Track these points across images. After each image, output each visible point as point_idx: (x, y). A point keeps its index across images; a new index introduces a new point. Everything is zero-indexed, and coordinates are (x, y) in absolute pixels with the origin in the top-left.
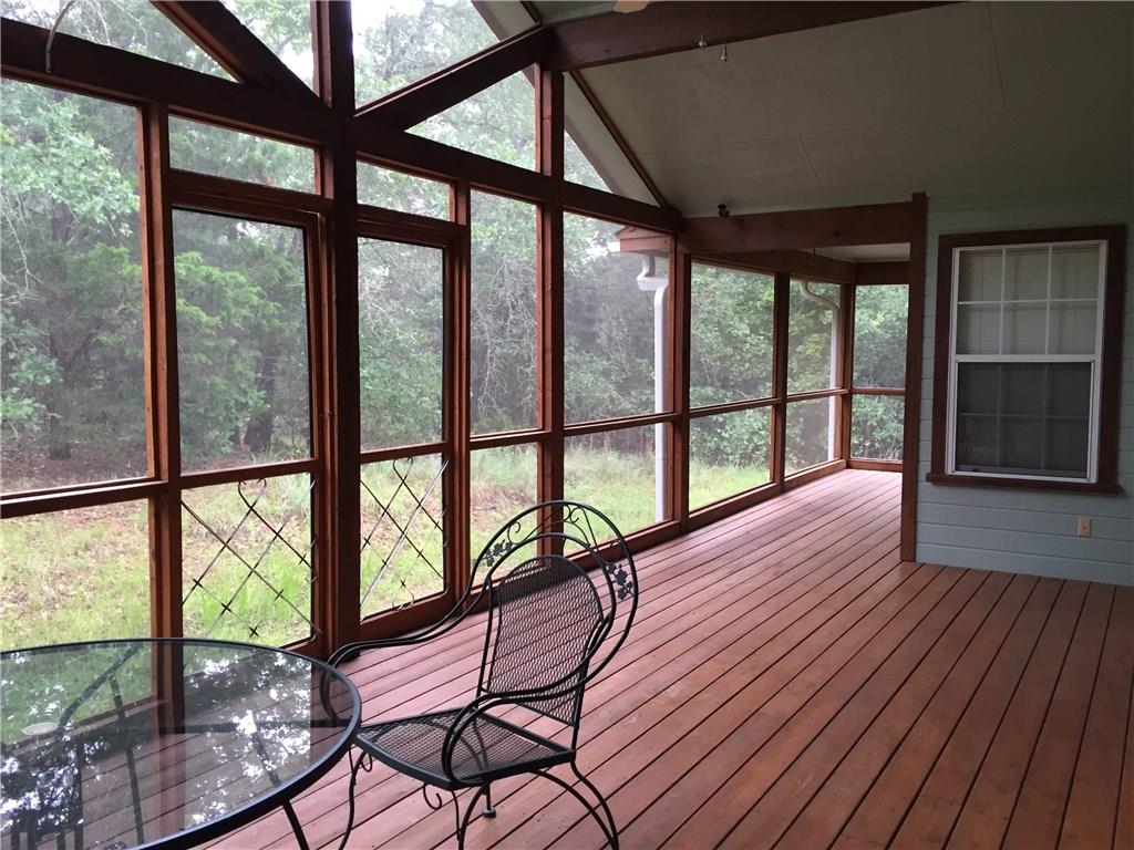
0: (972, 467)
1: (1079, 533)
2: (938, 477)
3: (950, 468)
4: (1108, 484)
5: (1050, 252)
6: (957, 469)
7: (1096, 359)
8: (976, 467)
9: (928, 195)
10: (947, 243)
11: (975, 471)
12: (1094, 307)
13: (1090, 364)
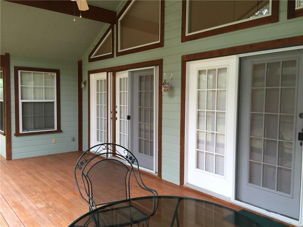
0: (27, 130)
1: (53, 143)
2: (18, 134)
3: (21, 131)
4: (59, 130)
5: (43, 74)
6: (23, 131)
7: (55, 101)
8: (28, 130)
9: (10, 54)
10: (17, 69)
11: (28, 131)
12: (54, 88)
13: (54, 102)
